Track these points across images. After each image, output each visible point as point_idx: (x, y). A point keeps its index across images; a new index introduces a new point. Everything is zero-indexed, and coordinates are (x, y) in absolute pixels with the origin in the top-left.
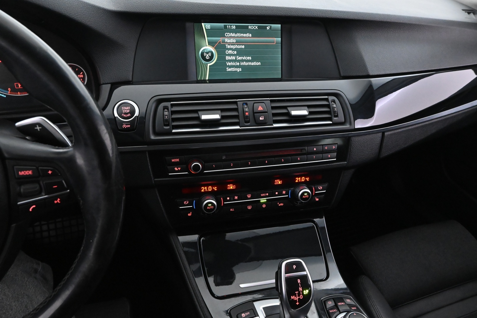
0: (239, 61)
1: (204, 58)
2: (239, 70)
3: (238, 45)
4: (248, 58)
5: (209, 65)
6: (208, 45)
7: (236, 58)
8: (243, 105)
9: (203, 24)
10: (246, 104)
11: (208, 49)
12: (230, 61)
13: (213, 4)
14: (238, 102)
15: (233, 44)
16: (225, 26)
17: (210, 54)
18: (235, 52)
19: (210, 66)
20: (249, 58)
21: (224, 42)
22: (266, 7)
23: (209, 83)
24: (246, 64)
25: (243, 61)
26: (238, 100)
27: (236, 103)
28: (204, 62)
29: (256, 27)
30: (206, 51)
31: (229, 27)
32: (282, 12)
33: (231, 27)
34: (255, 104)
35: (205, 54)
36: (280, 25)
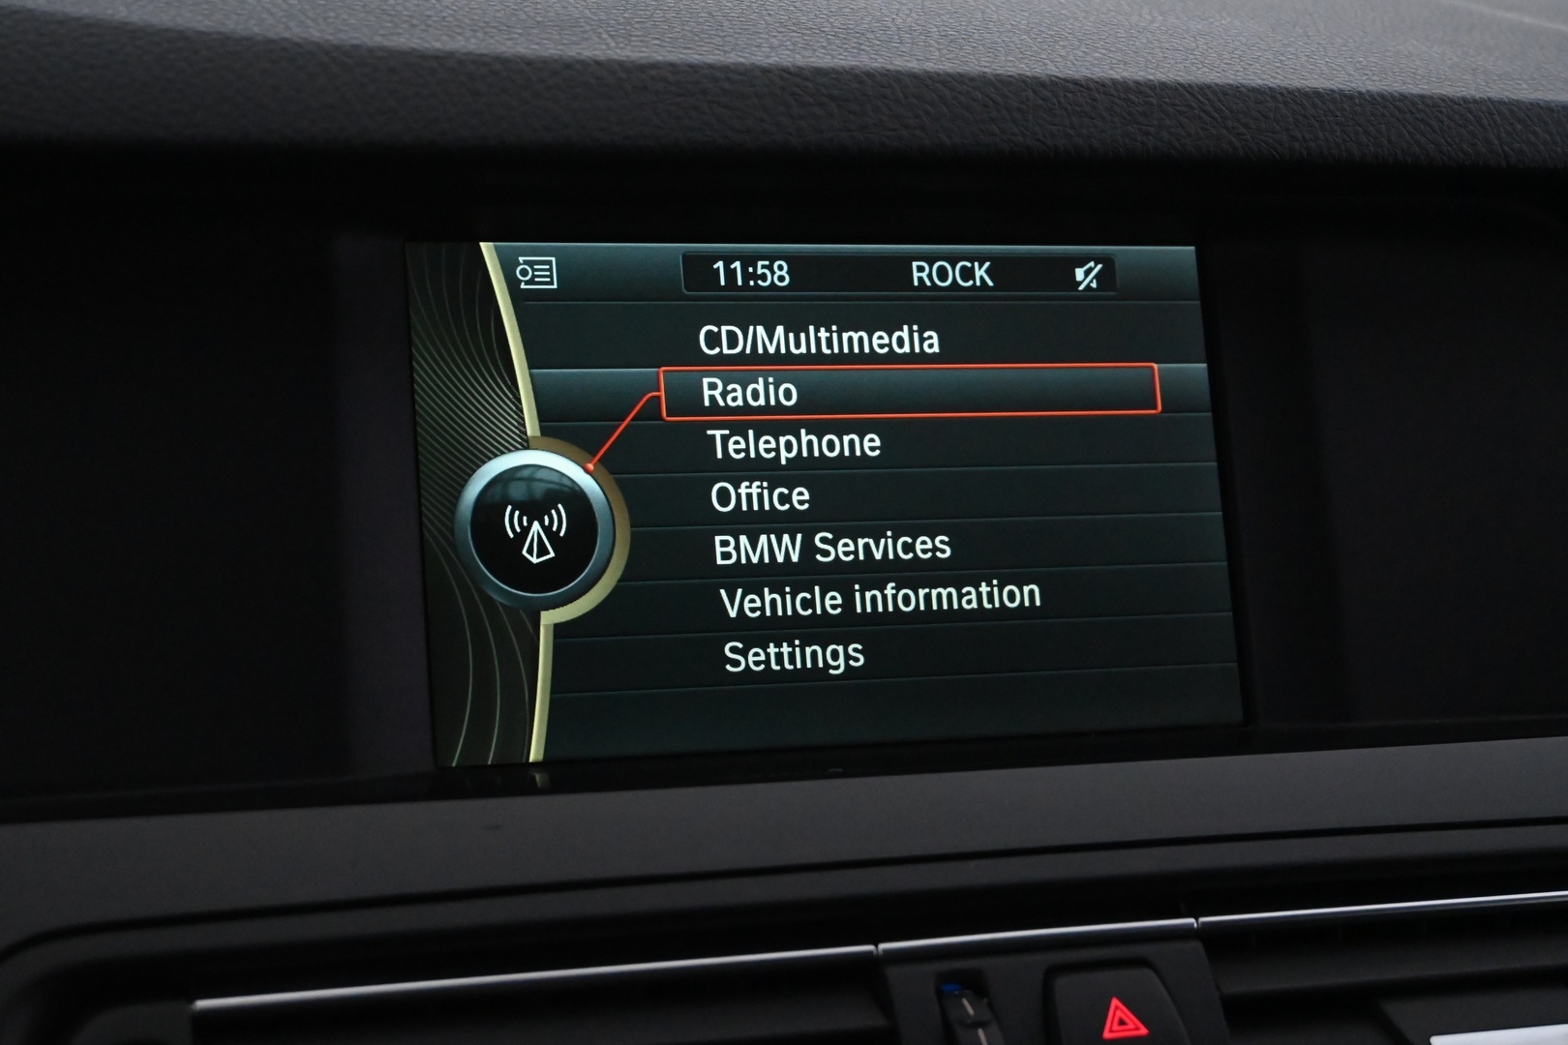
0: (840, 576)
1: (503, 553)
2: (842, 658)
3: (819, 430)
4: (923, 545)
5: (549, 618)
6: (545, 431)
7: (809, 549)
8: (940, 993)
9: (487, 248)
10: (975, 985)
11: (540, 474)
12: (752, 577)
13: (598, 63)
14: (893, 973)
15: (772, 420)
16: (699, 270)
17: (560, 518)
18: (801, 497)
19: (559, 629)
20: (931, 546)
21: (688, 400)
22: (1076, 83)
23: (556, 787)
24: (907, 600)
25: (873, 573)
26: (883, 946)
27: (865, 974)
28: (500, 589)
29: (980, 272)
30: (517, 491)
31: (731, 274)
32: (1230, 124)
33: (746, 276)
34: (1062, 983)
35: (511, 521)
36: (1192, 248)
